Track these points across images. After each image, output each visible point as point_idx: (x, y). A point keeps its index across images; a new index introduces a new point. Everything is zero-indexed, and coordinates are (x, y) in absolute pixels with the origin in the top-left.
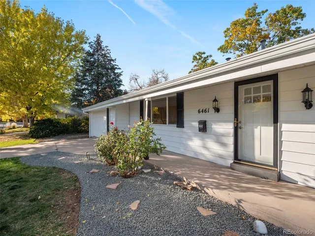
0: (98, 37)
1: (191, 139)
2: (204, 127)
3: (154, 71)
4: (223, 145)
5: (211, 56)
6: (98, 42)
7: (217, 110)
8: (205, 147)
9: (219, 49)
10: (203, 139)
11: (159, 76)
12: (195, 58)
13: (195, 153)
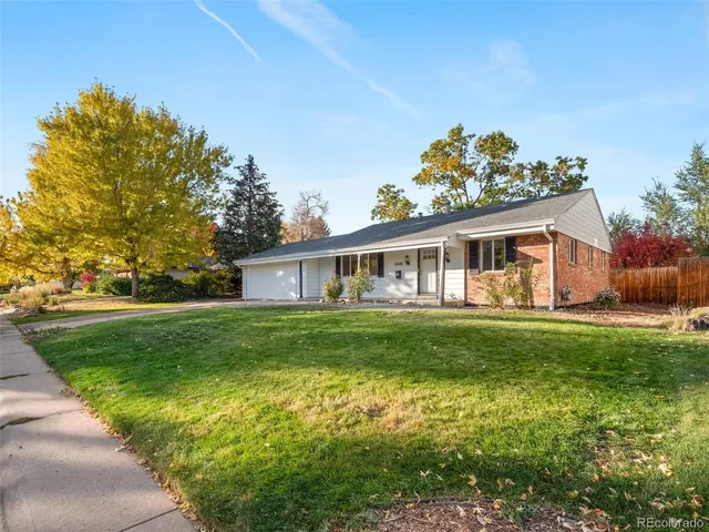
0: (251, 159)
1: (388, 285)
2: (399, 275)
3: (301, 194)
4: (410, 286)
5: (403, 191)
6: (251, 166)
7: (408, 263)
8: (398, 289)
9: (414, 179)
10: (397, 284)
11: (311, 204)
12: (381, 191)
13: (391, 294)
